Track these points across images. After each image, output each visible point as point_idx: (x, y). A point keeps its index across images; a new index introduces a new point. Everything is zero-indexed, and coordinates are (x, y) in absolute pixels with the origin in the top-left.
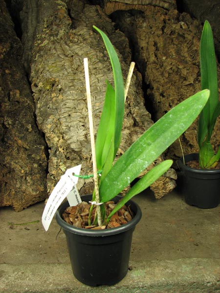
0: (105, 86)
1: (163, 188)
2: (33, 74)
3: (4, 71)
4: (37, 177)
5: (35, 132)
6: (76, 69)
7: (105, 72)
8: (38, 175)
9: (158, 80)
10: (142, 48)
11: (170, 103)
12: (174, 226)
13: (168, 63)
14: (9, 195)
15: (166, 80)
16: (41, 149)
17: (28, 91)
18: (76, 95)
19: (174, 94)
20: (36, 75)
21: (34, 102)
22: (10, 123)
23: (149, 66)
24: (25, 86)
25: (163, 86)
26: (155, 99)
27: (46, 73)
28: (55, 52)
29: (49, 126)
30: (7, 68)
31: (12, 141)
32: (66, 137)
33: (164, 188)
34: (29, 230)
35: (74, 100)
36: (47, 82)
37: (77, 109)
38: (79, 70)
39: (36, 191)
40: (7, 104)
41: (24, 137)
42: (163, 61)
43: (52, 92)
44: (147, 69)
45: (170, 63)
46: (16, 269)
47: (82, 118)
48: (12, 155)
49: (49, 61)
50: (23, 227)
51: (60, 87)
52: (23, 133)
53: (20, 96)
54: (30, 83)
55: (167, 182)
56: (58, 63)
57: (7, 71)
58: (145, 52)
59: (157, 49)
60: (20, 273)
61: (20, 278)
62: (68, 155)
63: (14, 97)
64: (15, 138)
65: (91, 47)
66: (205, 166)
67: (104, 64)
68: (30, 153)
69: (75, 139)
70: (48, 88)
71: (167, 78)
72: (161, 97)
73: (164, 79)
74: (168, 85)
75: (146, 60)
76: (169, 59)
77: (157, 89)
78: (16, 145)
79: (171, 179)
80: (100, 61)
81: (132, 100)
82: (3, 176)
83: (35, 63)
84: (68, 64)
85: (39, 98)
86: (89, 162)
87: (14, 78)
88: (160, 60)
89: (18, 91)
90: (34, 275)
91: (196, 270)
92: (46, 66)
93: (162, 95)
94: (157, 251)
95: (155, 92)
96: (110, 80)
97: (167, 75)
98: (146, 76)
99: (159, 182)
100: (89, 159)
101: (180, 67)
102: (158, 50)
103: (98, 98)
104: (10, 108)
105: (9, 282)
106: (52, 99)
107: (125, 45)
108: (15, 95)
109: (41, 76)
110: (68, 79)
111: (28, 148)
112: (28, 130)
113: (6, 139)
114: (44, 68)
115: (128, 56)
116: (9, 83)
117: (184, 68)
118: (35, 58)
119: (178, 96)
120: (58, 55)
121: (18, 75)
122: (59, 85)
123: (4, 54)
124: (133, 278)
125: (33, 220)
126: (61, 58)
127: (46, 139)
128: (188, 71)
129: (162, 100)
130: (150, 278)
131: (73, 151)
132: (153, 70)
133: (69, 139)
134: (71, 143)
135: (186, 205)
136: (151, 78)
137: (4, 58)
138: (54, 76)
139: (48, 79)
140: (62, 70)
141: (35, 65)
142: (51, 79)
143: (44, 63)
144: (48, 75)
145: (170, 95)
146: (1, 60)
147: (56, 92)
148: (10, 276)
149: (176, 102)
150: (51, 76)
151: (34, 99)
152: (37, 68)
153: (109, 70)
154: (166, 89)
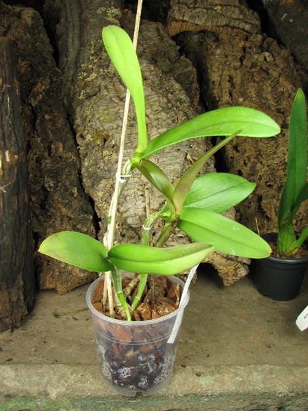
1: (234, 275)
2: (78, 121)
3: (43, 116)
5: (81, 196)
6: (132, 118)
7: (169, 124)
10: (213, 82)
11: (245, 160)
12: (244, 321)
14: (52, 276)
16: (89, 219)
17: (72, 142)
19: (250, 149)
20: (83, 124)
21: (79, 157)
22: (52, 185)
24: (68, 135)
26: (226, 154)
27: (95, 122)
28: (106, 93)
29: (100, 194)
30: (47, 112)
31: (55, 209)
32: (122, 209)
33: (235, 275)
34: (77, 320)
36: (98, 136)
37: (135, 172)
39: (84, 272)
40: (48, 161)
41: (68, 203)
42: (239, 103)
43: (103, 147)
46: (75, 371)
47: (141, 185)
48: (55, 226)
49: (99, 107)
50: (70, 316)
51: (113, 143)
52: (67, 199)
53: (63, 150)
54: (74, 132)
55: (239, 268)
56: (111, 110)
57: (47, 117)
58: (217, 87)
59: (233, 86)
60: (79, 376)
61: (80, 381)
62: (124, 231)
63: (56, 151)
64: (58, 206)
65: (152, 90)
66: (284, 251)
67: (168, 113)
68: (74, 223)
69: (132, 212)
70: (99, 143)
72: (235, 152)
75: (217, 99)
76: (247, 102)
78: (59, 214)
79: (244, 264)
80: (163, 109)
83: (82, 107)
85: (87, 153)
87: (56, 126)
88: (235, 102)
89: (61, 145)
90: (95, 378)
91: (268, 379)
92: (95, 112)
93: (236, 148)
94: (225, 353)
95: (227, 145)
99: (229, 267)
102: (234, 88)
103: (160, 160)
104: (52, 166)
105: (68, 386)
106: (103, 158)
107: (191, 78)
108: (57, 149)
109: (89, 125)
111: (72, 217)
112: (73, 194)
113: (47, 206)
114: (93, 116)
115: (196, 95)
116: (50, 132)
118: (79, 96)
119: (256, 151)
120: (111, 98)
121: (60, 122)
122: (113, 141)
123: (43, 94)
124: (201, 385)
126: (113, 101)
127: (96, 208)
129: (235, 155)
130: (219, 387)
131: (131, 227)
133: (125, 212)
134: (128, 217)
135: (258, 295)
137: (42, 99)
138: (106, 128)
139: (98, 130)
140: (116, 119)
141: (81, 110)
142: (103, 132)
143: (92, 107)
144: (98, 125)
145: (245, 150)
146: (40, 102)
147: (109, 149)
148: (68, 378)
149: (252, 160)
150: (102, 127)
151: (79, 154)
152: (85, 115)
153: (174, 121)
154: (241, 141)
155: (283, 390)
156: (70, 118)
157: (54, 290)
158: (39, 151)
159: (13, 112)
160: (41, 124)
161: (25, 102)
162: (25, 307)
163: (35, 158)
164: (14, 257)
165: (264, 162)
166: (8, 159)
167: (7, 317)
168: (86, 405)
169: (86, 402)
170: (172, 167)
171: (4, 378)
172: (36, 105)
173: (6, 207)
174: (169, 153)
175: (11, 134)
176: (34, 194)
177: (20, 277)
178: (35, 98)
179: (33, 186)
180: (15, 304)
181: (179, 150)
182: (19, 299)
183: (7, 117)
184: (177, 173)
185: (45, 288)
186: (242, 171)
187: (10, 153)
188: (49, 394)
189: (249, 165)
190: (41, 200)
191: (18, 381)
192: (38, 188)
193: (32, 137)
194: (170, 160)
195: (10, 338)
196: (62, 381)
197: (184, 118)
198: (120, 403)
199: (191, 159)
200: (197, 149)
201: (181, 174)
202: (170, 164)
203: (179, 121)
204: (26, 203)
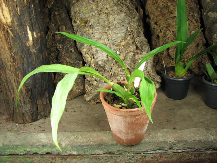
0: (119, 23)
2: (72, 14)
3: (54, 13)
5: (76, 52)
6: (100, 10)
7: (119, 13)
9: (154, 12)
11: (160, 29)
12: (158, 110)
15: (159, 13)
16: (80, 63)
17: (70, 25)
18: (101, 30)
19: (163, 24)
20: (75, 15)
22: (61, 47)
23: (148, 2)
24: (68, 22)
25: (157, 17)
26: (151, 26)
27: (81, 14)
29: (85, 50)
30: (56, 11)
31: (63, 59)
32: (96, 57)
34: (76, 112)
35: (99, 33)
36: (82, 21)
37: (102, 39)
38: (102, 11)
39: (79, 89)
40: (58, 36)
41: (69, 56)
43: (85, 27)
44: (147, 4)
45: (162, 1)
46: (73, 135)
47: (105, 45)
49: (82, 6)
50: (72, 110)
51: (90, 24)
52: (69, 54)
53: (66, 29)
54: (71, 20)
56: (89, 7)
57: (56, 13)
60: (75, 136)
61: (76, 139)
62: (97, 68)
63: (62, 30)
64: (65, 57)
66: (178, 75)
67: (118, 7)
69: (100, 58)
70: (83, 24)
71: (159, 12)
72: (155, 25)
73: (157, 13)
74: (160, 17)
77: (153, 19)
78: (65, 61)
79: (158, 82)
80: (115, 5)
81: (136, 33)
84: (95, 7)
85: (78, 30)
86: (109, 73)
87: (61, 17)
89: (64, 27)
90: (83, 137)
92: (81, 9)
93: (156, 23)
95: (151, 21)
96: (122, 19)
97: (159, 10)
98: (146, 9)
100: (109, 71)
101: (169, 4)
103: (114, 32)
104: (60, 38)
105: (70, 141)
106: (85, 32)
109: (78, 15)
110: (96, 18)
111: (72, 62)
112: (72, 51)
113: (59, 58)
114: (80, 11)
116: (58, 21)
117: (171, 5)
118: (73, 1)
119: (166, 24)
120: (88, 1)
121: (63, 15)
122: (90, 23)
123: (54, 1)
125: (78, 106)
126: (90, 3)
127: (83, 57)
128: (174, 8)
129: (156, 27)
131: (100, 66)
132: (151, 5)
133: (97, 58)
134: (99, 61)
135: (166, 97)
136: (149, 10)
137: (54, 4)
138: (86, 17)
139: (82, 18)
140: (91, 12)
141: (74, 8)
142: (85, 19)
143: (79, 6)
144: (82, 15)
145: (161, 24)
146: (52, 5)
147: (88, 27)
148: (70, 138)
149: (164, 29)
150: (84, 16)
151: (74, 31)
152: (75, 10)
153: (121, 11)
154: (158, 20)
155: (172, 140)
156: (68, 12)
158: (54, 31)
159: (35, 12)
160: (54, 17)
161: (45, 6)
163: (52, 35)
164: (43, 83)
165: (170, 30)
166: (35, 36)
167: (42, 112)
168: (79, 149)
169: (78, 148)
170: (120, 35)
171: (41, 138)
172: (50, 8)
173: (37, 59)
174: (119, 27)
175: (35, 23)
176: (52, 52)
177: (47, 92)
178: (50, 4)
179: (51, 49)
180: (45, 106)
181: (124, 26)
182: (47, 103)
183: (33, 15)
184: (123, 37)
186: (159, 35)
187: (36, 32)
188: (61, 145)
189: (163, 32)
190: (56, 55)
191: (47, 140)
192: (54, 49)
193: (50, 24)
194: (119, 31)
195: (44, 122)
196: (67, 139)
197: (126, 9)
198: (94, 148)
199: (130, 30)
200: (133, 25)
201: (125, 38)
202: (119, 33)
203: (124, 11)
204: (46, 57)
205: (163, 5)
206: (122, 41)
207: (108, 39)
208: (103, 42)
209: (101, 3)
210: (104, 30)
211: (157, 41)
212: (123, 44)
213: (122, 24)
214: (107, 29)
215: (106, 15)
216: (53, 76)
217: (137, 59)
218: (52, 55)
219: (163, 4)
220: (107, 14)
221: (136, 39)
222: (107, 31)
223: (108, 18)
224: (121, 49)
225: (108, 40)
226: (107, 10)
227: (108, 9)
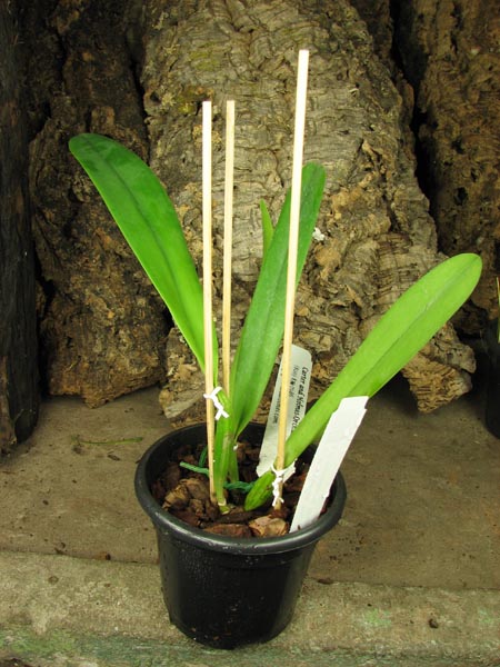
0: (328, 119)
1: (440, 392)
2: (149, 67)
3: (79, 55)
4: (143, 331)
6: (257, 65)
7: (329, 82)
8: (146, 327)
9: (452, 105)
10: (421, 17)
11: (473, 170)
12: (457, 487)
13: (483, 65)
14: (75, 370)
15: (472, 110)
17: (135, 111)
18: (256, 138)
19: (487, 150)
20: (158, 73)
21: (147, 139)
23: (433, 66)
24: (129, 96)
25: (462, 124)
26: (438, 155)
27: (182, 69)
28: (209, 15)
29: (182, 210)
30: (87, 47)
31: (89, 236)
32: (222, 243)
33: (443, 392)
34: (118, 459)
35: (248, 149)
36: (186, 96)
37: (254, 172)
38: (266, 70)
39: (140, 366)
42: (470, 58)
44: (427, 75)
45: (487, 67)
47: (266, 198)
48: (88, 271)
49: (191, 40)
50: (104, 452)
51: (215, 112)
53: (115, 123)
54: (140, 90)
55: (451, 378)
56: (216, 47)
57: (87, 56)
58: (427, 27)
59: (460, 25)
60: (101, 586)
61: (102, 598)
63: (101, 124)
64: (98, 231)
65: (300, 12)
67: (329, 60)
68: (129, 268)
70: (186, 109)
71: (474, 105)
72: (455, 152)
73: (466, 107)
74: (476, 125)
75: (427, 50)
76: (486, 56)
77: (445, 129)
78: (98, 247)
79: (462, 371)
80: (321, 52)
81: (392, 165)
82: (65, 323)
83: (158, 40)
84: (239, 50)
85: (162, 132)
87: (104, 76)
88: (462, 55)
89: (111, 112)
90: (134, 594)
92: (184, 51)
93: (457, 145)
94: (416, 553)
95: (440, 137)
96: (342, 107)
97: (475, 97)
98: (422, 92)
99: (433, 376)
102: (462, 28)
105: (75, 607)
107: (379, 5)
108: (102, 119)
109: (169, 75)
110: (238, 91)
111: (126, 255)
113: (75, 231)
114: (179, 57)
115: (386, 37)
116: (91, 86)
118: (156, 24)
120: (216, 25)
121: (112, 68)
122: (215, 107)
123: (82, 9)
125: (129, 433)
126: (222, 32)
129: (455, 160)
131: (238, 281)
132: (441, 79)
135: (487, 436)
136: (434, 98)
137: (80, 21)
138: (202, 81)
139: (187, 86)
140: (223, 65)
141: (156, 46)
142: (196, 88)
143: (179, 41)
144: (188, 76)
145: (476, 150)
146: (73, 24)
148: (77, 590)
149: (489, 169)
150: (195, 79)
151: (148, 133)
152: (162, 55)
153: (339, 77)
154: (468, 133)
156: (134, 64)
157: (78, 398)
158: (67, 122)
160: (75, 70)
161: (45, 26)
162: (10, 429)
163: (57, 137)
168: (110, 652)
169: (109, 645)
170: (330, 165)
172: (67, 32)
174: (327, 136)
176: (51, 206)
178: (65, 18)
179: (50, 190)
184: (342, 176)
185: (60, 392)
186: (467, 189)
188: (31, 622)
189: (481, 180)
190: (63, 218)
192: (60, 194)
193: (56, 95)
194: (326, 150)
196: (63, 596)
197: (360, 72)
198: (184, 652)
199: (371, 152)
200: (383, 133)
201: (350, 181)
202: (327, 159)
203: (351, 77)
204: (18, 215)
205: (489, 80)
206: (338, 191)
207: (279, 175)
208: (261, 186)
209: (263, 39)
210: (268, 142)
211: (455, 212)
212: (343, 204)
213: (342, 126)
214: (279, 136)
215: (282, 84)
216: (44, 300)
217: (388, 270)
218: (48, 216)
219: (490, 76)
220: (284, 81)
221: (394, 188)
222: (277, 147)
223: (288, 96)
224: (331, 221)
225: (278, 180)
226: (285, 67)
227: (288, 63)
